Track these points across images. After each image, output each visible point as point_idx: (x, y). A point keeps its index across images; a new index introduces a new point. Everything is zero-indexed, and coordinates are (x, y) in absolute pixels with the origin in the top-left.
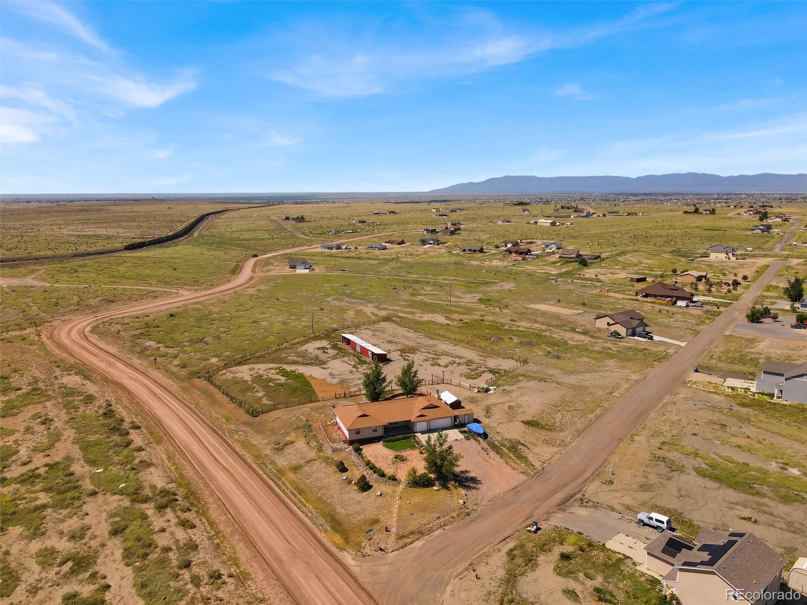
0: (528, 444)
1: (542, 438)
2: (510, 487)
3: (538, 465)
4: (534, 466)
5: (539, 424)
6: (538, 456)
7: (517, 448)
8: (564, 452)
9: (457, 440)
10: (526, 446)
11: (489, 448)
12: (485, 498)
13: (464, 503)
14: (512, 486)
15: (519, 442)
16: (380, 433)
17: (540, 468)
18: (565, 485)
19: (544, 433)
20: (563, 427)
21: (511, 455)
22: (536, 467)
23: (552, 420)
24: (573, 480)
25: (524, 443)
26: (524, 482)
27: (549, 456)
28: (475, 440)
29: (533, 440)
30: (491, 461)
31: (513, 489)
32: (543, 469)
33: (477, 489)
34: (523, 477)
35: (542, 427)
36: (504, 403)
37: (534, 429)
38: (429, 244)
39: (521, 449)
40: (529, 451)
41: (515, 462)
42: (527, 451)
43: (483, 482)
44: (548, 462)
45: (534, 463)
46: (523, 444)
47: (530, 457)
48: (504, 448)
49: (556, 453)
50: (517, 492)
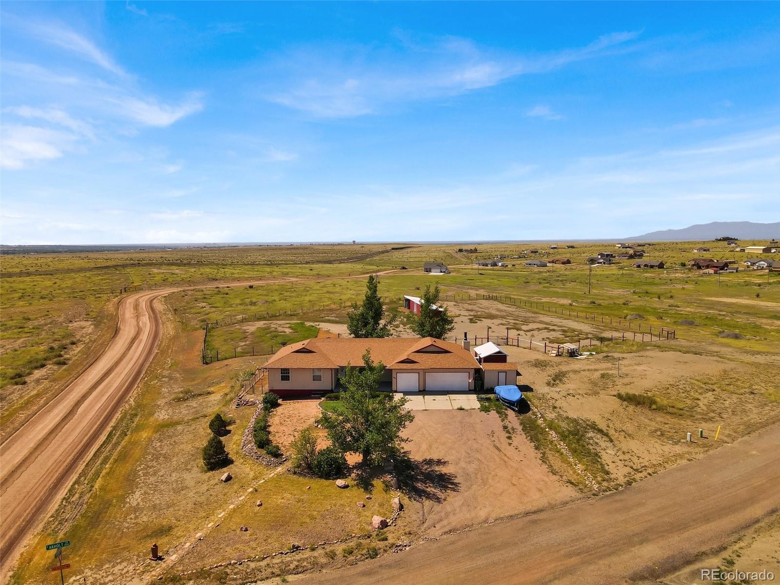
0: (612, 432)
1: (654, 425)
2: (522, 509)
3: (619, 473)
4: (608, 473)
5: (653, 402)
6: (627, 457)
7: (583, 436)
8: (701, 456)
9: (461, 409)
10: (607, 435)
11: (520, 428)
12: (445, 522)
13: (384, 524)
14: (529, 507)
15: (594, 427)
16: (326, 383)
17: (622, 480)
18: (680, 526)
19: (659, 419)
20: (712, 415)
21: (562, 446)
22: (612, 476)
23: (689, 402)
24: (707, 518)
25: (604, 429)
26: (566, 503)
27: (656, 459)
28: (498, 412)
29: (629, 427)
30: (510, 451)
31: (527, 514)
32: (629, 483)
33: (438, 500)
34: (569, 492)
35: (660, 409)
36: (596, 370)
37: (639, 409)
38: (598, 263)
39: (591, 438)
40: (609, 444)
41: (565, 461)
42: (603, 443)
43: (462, 488)
44: (650, 471)
45: (611, 468)
46: (600, 431)
47: (608, 456)
48: (553, 433)
49: (681, 456)
50: (535, 522)
